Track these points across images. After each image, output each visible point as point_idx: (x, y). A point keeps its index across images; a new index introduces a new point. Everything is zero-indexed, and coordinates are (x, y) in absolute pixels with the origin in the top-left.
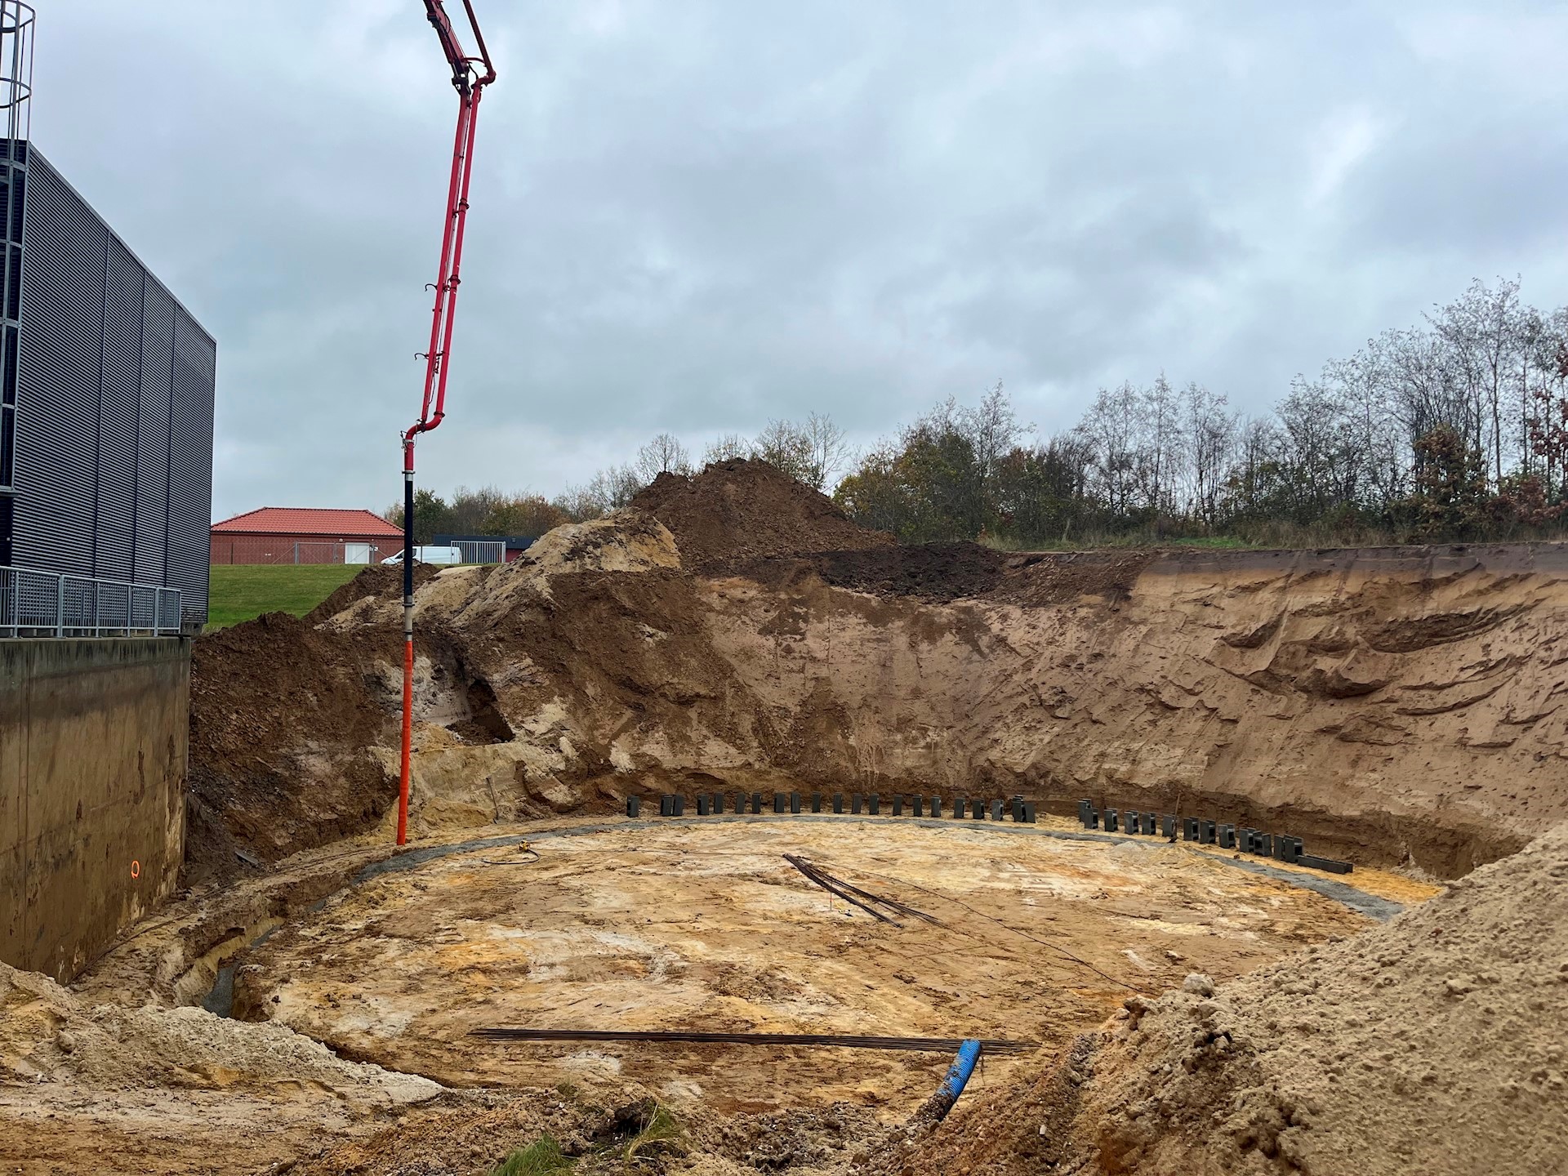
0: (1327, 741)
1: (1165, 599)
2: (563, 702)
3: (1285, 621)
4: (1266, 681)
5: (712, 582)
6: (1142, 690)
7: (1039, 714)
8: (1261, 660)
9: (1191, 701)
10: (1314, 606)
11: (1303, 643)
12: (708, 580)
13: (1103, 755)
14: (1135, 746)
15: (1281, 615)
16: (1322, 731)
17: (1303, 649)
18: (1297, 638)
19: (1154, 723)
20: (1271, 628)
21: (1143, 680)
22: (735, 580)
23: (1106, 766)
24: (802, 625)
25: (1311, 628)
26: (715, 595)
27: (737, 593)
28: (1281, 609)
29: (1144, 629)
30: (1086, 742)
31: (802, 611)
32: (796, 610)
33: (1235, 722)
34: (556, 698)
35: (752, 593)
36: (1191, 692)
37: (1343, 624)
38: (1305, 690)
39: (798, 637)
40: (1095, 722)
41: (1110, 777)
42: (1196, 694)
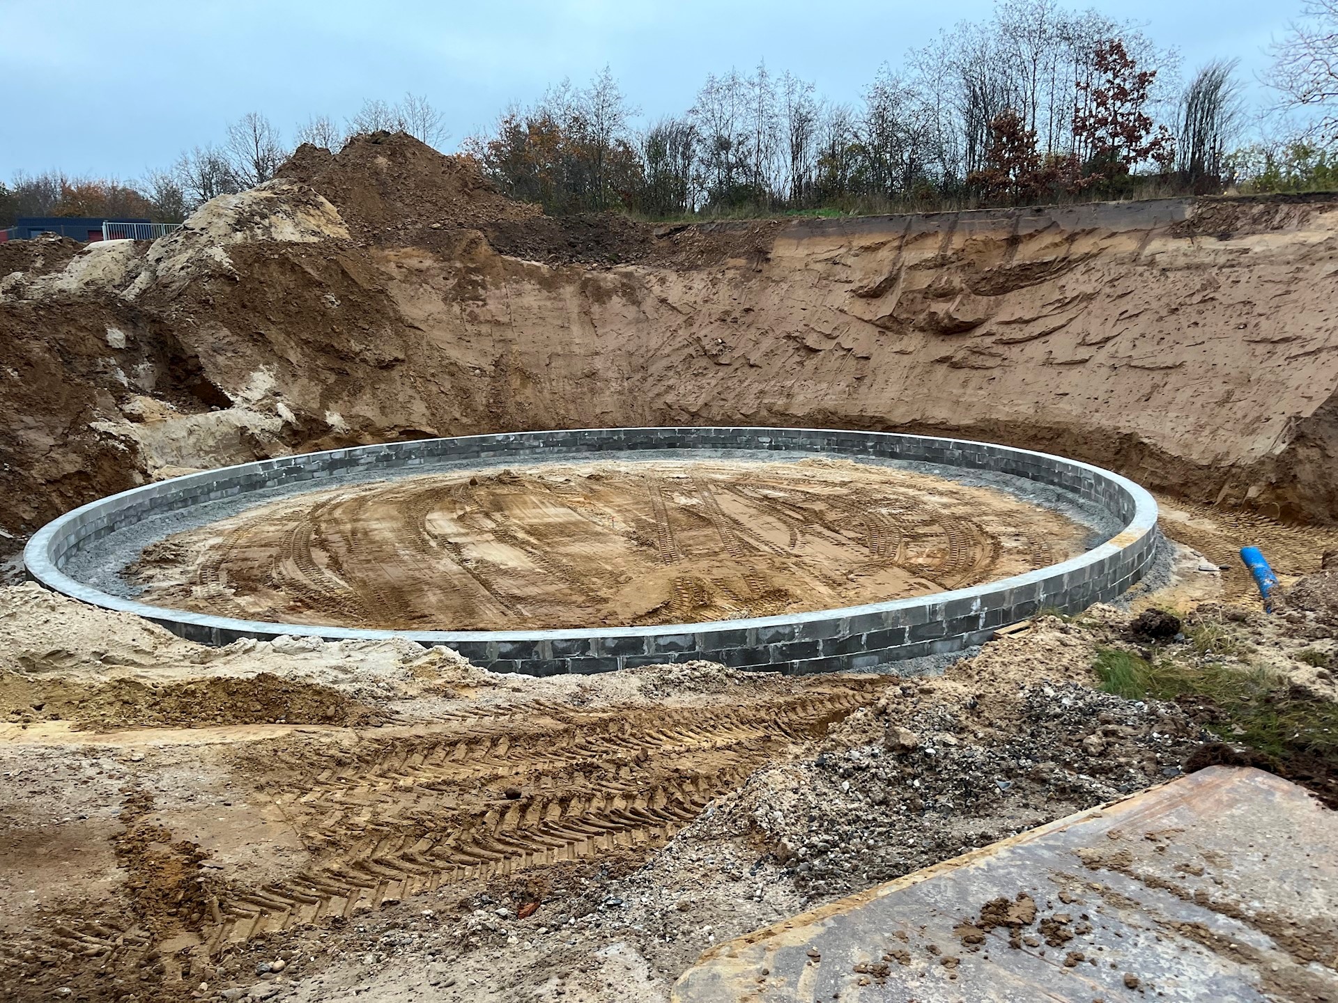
0: (942, 369)
1: (801, 259)
2: (269, 370)
3: (903, 275)
4: (890, 326)
5: (386, 252)
6: (789, 337)
7: (704, 362)
8: (885, 307)
9: (831, 345)
10: (926, 261)
11: (920, 291)
12: (383, 250)
13: (762, 392)
14: (788, 383)
15: (899, 269)
16: (938, 361)
17: (919, 296)
18: (915, 288)
19: (801, 363)
20: (891, 282)
21: (791, 329)
22: (408, 249)
23: (766, 401)
24: (481, 291)
25: (924, 280)
26: (393, 265)
27: (414, 263)
28: (899, 265)
29: (785, 286)
30: (746, 384)
31: (479, 278)
32: (474, 277)
33: (867, 358)
34: (261, 366)
35: (428, 263)
36: (829, 337)
37: (950, 274)
38: (922, 330)
39: (480, 303)
40: (752, 366)
41: (770, 411)
42: (834, 338)
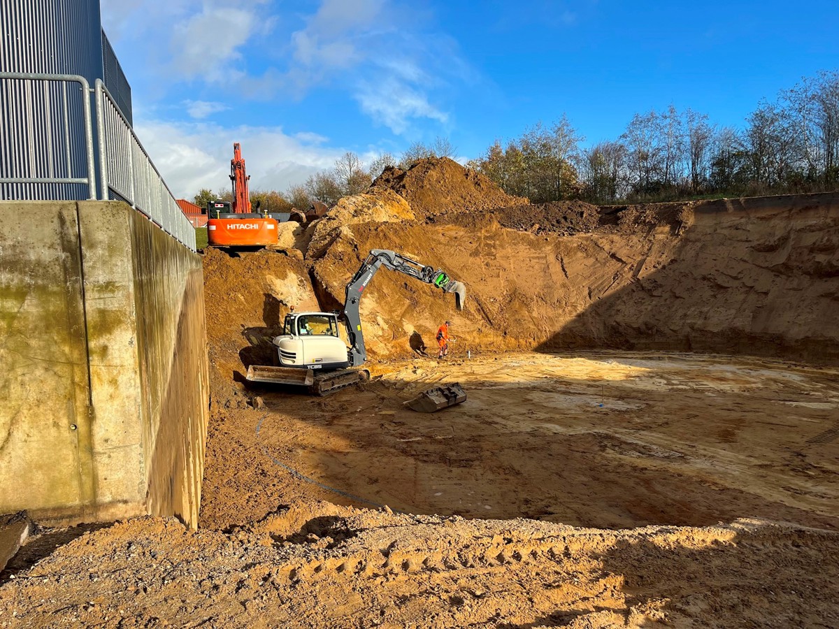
0: (824, 302)
1: (710, 227)
3: (792, 236)
4: (785, 270)
5: (437, 228)
6: (704, 278)
7: (642, 294)
8: (780, 258)
9: (736, 283)
10: (811, 226)
11: (806, 247)
12: (435, 226)
13: (685, 315)
14: (705, 309)
15: (789, 232)
16: (822, 296)
17: (806, 251)
18: (802, 244)
19: (715, 296)
20: (784, 239)
21: (705, 273)
22: (450, 226)
23: (689, 321)
24: (493, 250)
25: (809, 239)
26: (441, 235)
27: (453, 233)
28: (788, 229)
29: (699, 245)
30: (674, 309)
31: (492, 242)
32: (489, 242)
33: (766, 294)
35: (462, 233)
36: (735, 278)
37: (830, 235)
38: (808, 273)
39: (493, 258)
40: (678, 298)
41: (692, 328)
42: (739, 279)
